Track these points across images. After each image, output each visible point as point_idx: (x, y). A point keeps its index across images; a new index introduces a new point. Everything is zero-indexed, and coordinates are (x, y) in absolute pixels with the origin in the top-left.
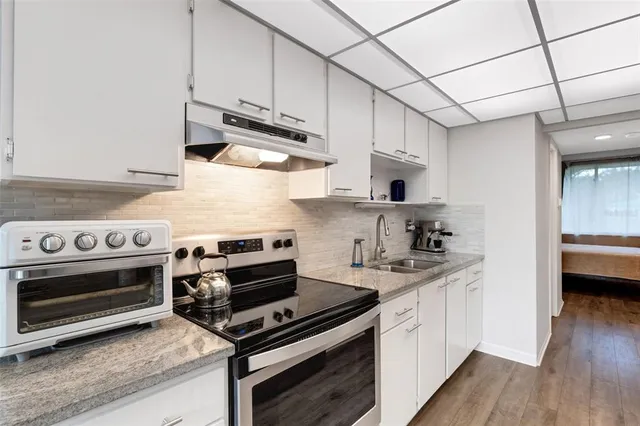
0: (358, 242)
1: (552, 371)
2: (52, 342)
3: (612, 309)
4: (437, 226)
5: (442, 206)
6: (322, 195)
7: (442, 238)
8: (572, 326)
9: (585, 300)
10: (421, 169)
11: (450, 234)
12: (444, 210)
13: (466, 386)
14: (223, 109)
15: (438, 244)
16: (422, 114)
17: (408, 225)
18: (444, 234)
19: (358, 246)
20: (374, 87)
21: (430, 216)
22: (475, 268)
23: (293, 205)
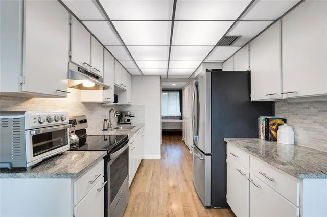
0: (105, 120)
1: (164, 159)
2: (41, 160)
3: (174, 139)
4: (129, 113)
5: (129, 105)
6: (102, 101)
7: (130, 118)
8: (166, 146)
9: (168, 137)
10: (124, 90)
11: (134, 116)
12: (130, 107)
13: (143, 169)
14: (78, 65)
15: (129, 120)
16: (126, 69)
17: (117, 113)
18: (131, 116)
19: (105, 122)
20: (115, 58)
21: (125, 110)
22: (142, 128)
23: (82, 105)
